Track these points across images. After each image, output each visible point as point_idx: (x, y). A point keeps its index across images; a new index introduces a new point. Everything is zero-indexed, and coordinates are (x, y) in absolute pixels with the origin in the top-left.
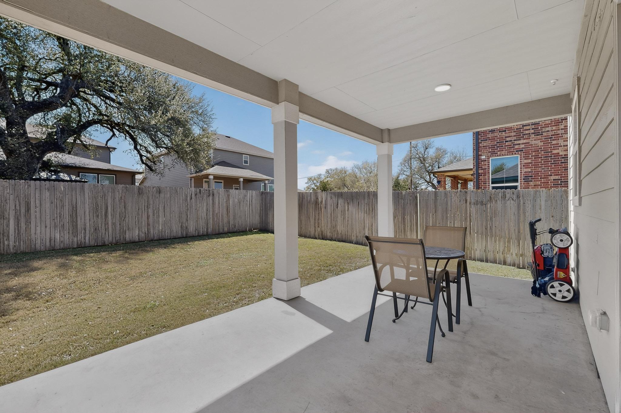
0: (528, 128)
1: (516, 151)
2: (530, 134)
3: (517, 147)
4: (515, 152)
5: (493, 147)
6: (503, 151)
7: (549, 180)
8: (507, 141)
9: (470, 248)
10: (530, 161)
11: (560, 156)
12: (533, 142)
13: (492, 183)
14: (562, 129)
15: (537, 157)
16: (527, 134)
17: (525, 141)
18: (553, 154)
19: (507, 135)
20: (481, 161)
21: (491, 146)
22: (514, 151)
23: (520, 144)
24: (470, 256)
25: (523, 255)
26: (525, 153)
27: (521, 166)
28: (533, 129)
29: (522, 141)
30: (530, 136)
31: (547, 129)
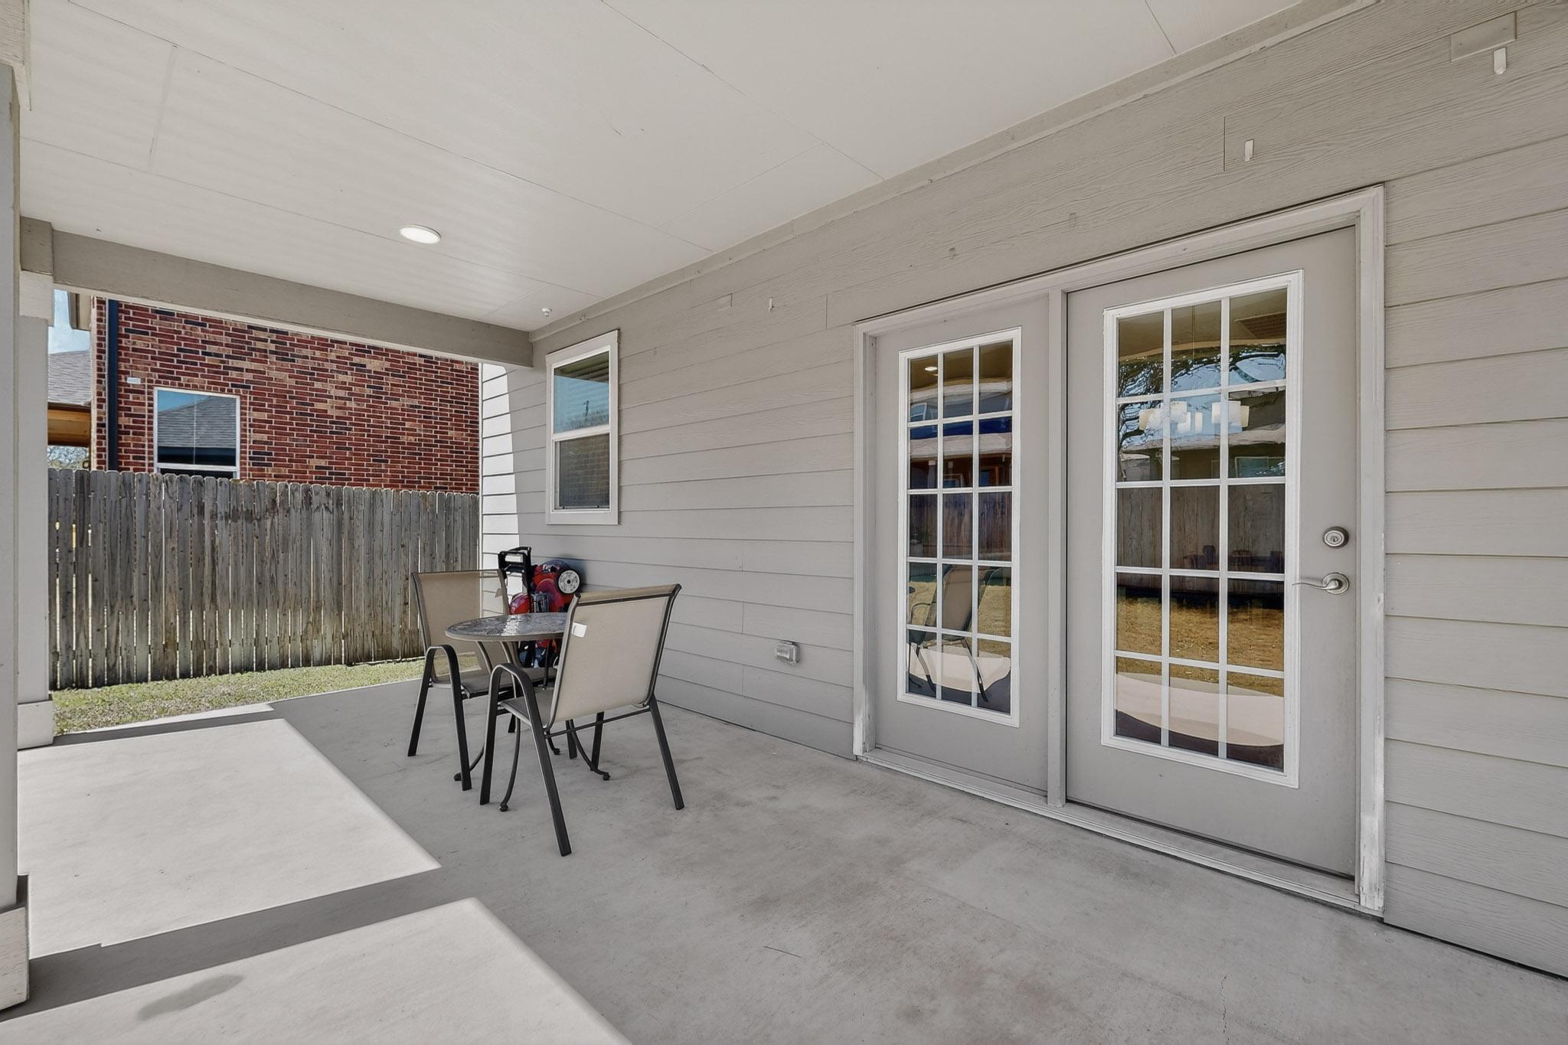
0: (262, 335)
1: (233, 385)
2: (265, 351)
3: (234, 374)
4: (230, 387)
5: (165, 357)
6: (197, 376)
7: (307, 467)
8: (209, 354)
9: (212, 643)
10: (265, 416)
11: (328, 417)
12: (274, 374)
13: (161, 459)
14: (332, 361)
15: (281, 410)
16: (259, 350)
17: (254, 366)
18: (316, 410)
19: (210, 337)
20: (126, 391)
21: (160, 353)
22: (227, 385)
23: (241, 370)
24: (211, 663)
25: (348, 635)
26: (257, 393)
27: (245, 425)
28: (272, 342)
29: (246, 365)
30: (266, 357)
31: (305, 352)
